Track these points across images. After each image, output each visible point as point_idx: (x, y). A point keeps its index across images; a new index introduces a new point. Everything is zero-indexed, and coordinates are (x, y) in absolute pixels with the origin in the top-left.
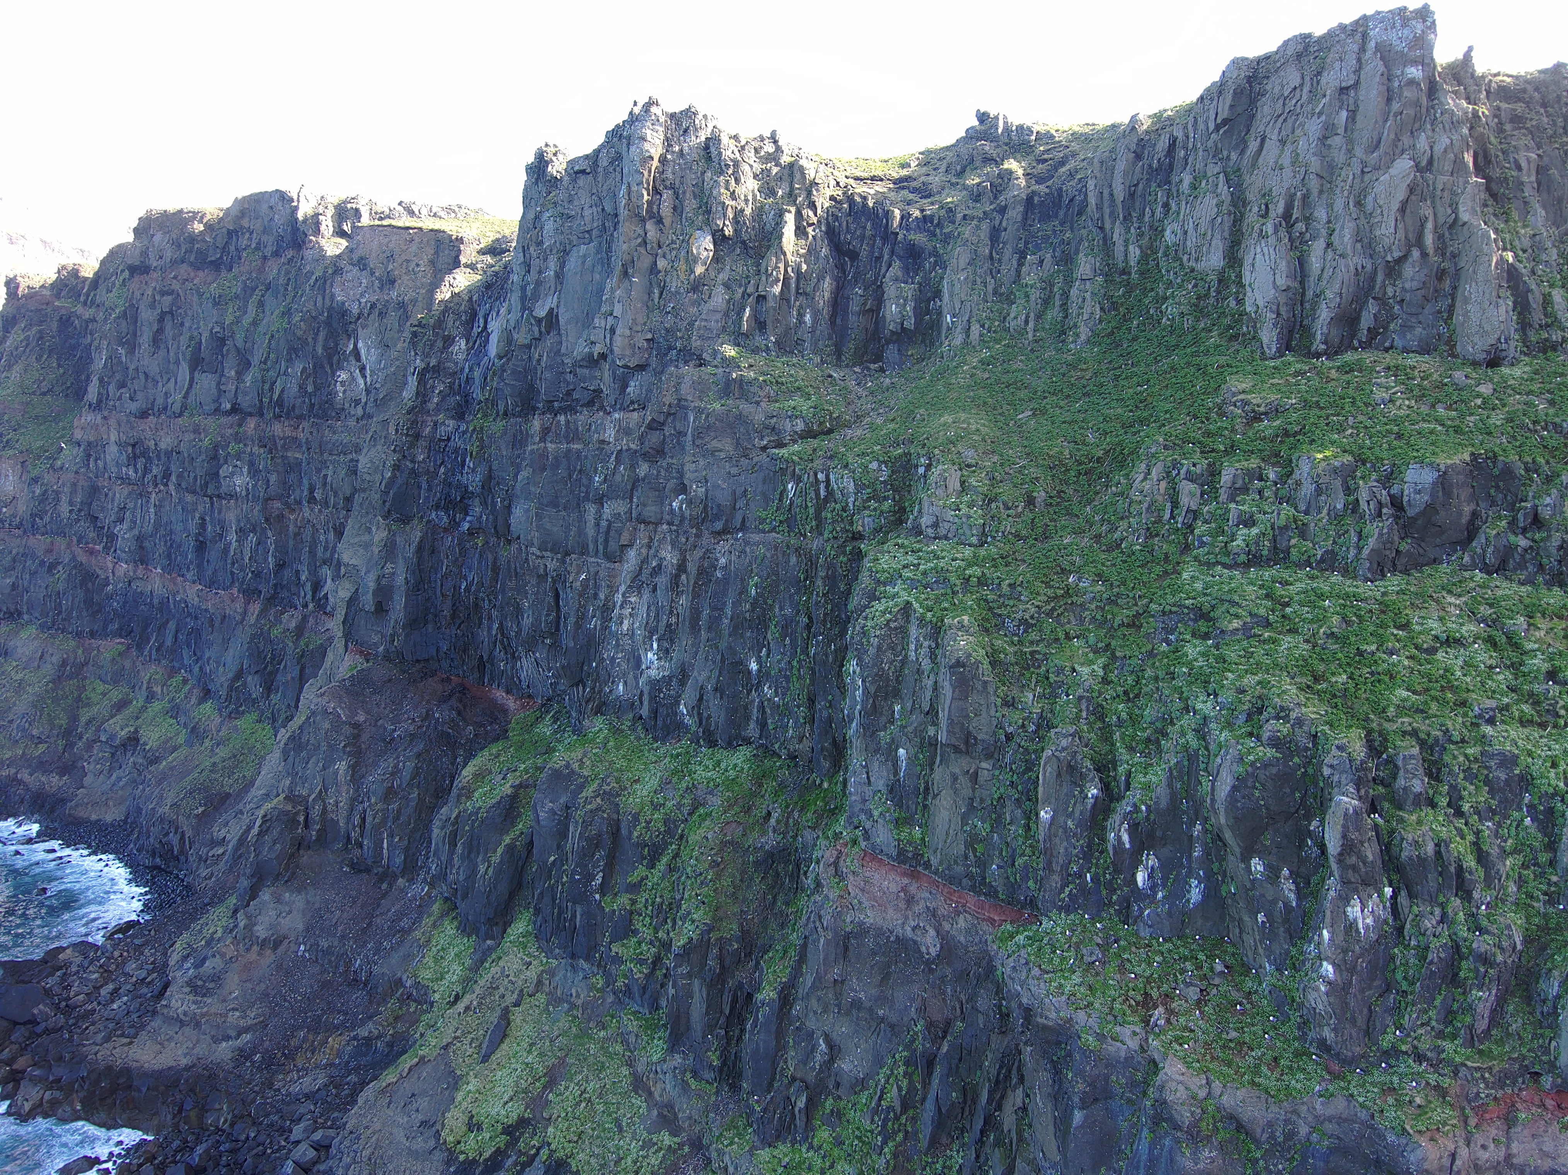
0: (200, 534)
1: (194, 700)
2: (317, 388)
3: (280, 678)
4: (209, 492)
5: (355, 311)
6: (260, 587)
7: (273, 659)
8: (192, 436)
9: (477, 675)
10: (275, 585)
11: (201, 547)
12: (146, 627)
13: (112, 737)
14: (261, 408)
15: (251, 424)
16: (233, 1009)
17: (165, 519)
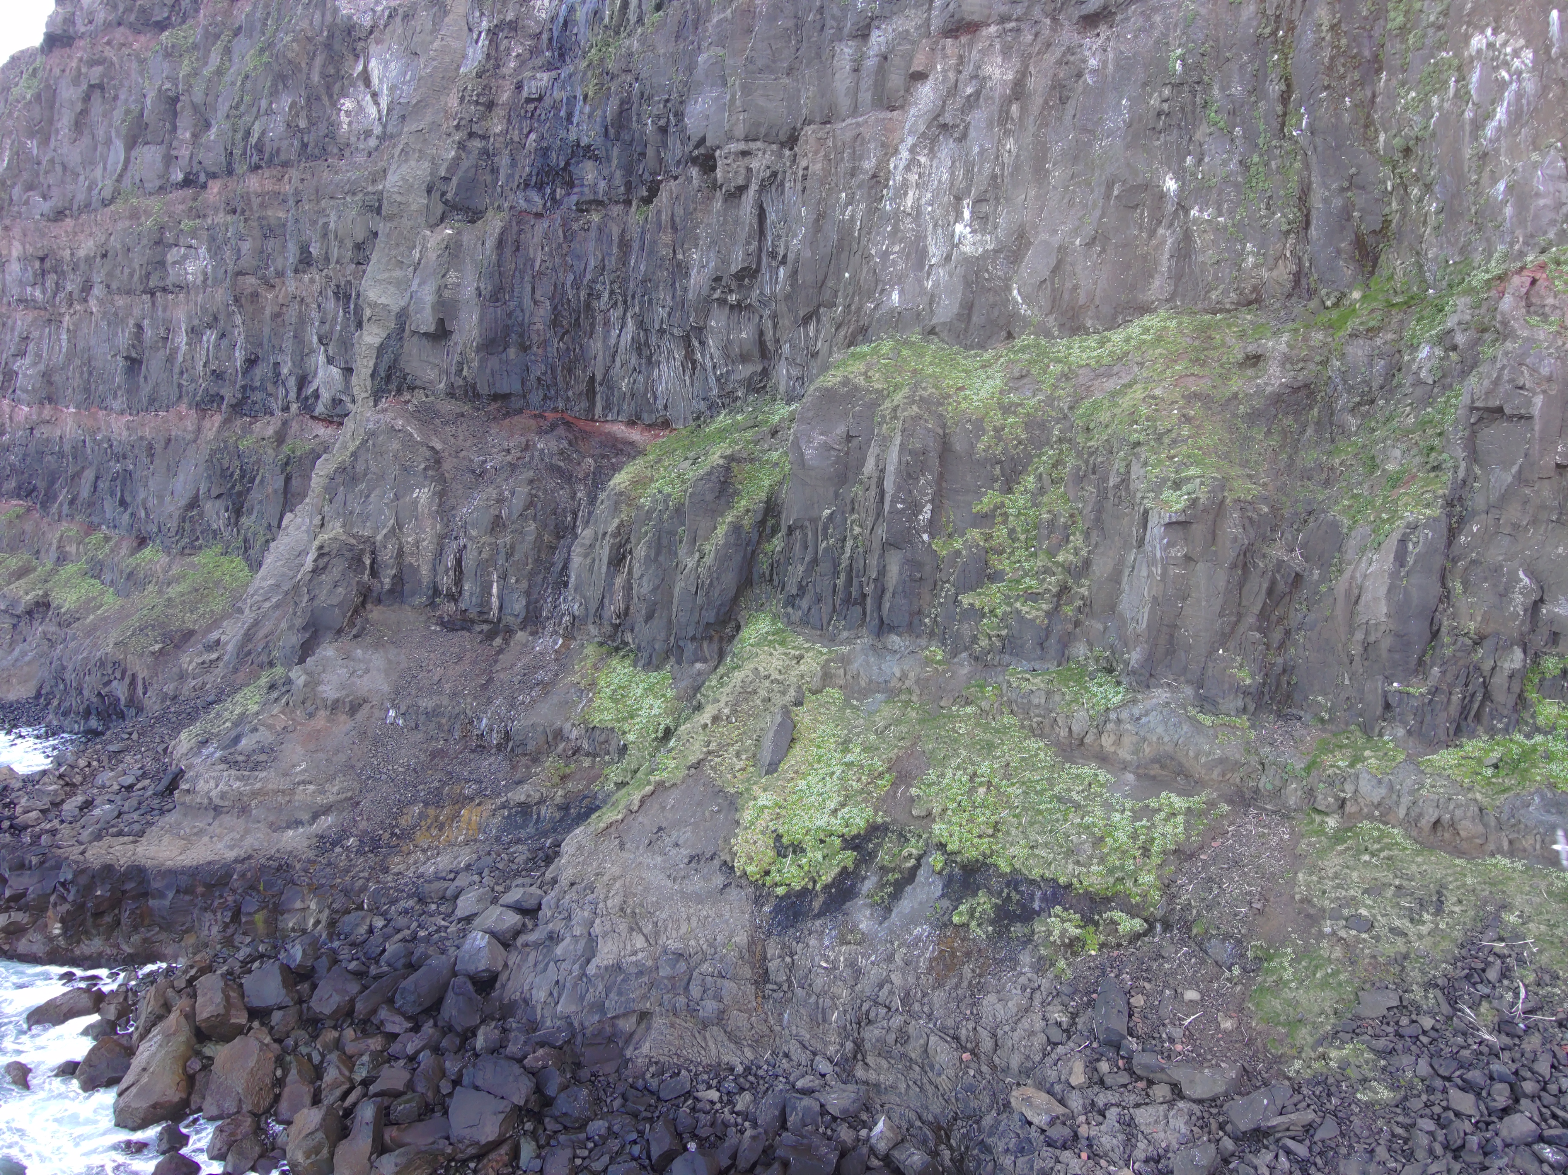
0: (134, 346)
1: (123, 552)
2: (312, 123)
3: (255, 495)
4: (151, 284)
5: (367, 21)
6: (223, 392)
7: (242, 477)
8: (127, 223)
9: (584, 404)
10: (244, 388)
11: (134, 364)
12: (52, 483)
13: (13, 604)
14: (229, 164)
15: (215, 187)
16: (304, 782)
17: (81, 344)
